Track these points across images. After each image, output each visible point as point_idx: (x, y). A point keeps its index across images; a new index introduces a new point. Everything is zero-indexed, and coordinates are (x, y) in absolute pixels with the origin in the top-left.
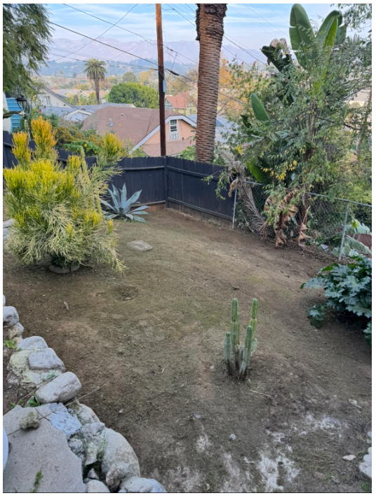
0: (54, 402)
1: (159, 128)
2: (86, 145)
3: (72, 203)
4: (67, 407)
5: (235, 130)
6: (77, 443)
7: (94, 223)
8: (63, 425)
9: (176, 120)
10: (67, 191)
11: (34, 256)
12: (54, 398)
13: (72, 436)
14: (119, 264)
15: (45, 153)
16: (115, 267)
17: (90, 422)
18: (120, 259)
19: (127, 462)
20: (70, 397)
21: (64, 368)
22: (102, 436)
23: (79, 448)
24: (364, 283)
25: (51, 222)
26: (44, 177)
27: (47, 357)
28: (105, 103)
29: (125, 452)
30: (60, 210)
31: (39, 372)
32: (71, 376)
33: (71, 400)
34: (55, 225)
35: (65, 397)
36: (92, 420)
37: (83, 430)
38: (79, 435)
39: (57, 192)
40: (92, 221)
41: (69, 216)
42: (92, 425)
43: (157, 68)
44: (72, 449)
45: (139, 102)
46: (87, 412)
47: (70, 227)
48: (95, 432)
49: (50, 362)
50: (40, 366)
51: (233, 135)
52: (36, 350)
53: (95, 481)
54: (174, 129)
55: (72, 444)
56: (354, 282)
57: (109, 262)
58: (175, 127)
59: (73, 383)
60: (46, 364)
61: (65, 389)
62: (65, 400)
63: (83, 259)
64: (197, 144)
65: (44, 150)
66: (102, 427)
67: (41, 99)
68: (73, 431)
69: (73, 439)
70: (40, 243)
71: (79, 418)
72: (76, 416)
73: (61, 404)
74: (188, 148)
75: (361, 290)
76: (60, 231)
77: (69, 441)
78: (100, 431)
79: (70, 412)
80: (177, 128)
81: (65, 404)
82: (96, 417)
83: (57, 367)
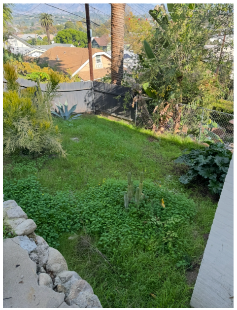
0: (21, 235)
1: (88, 61)
2: (41, 75)
3: (31, 116)
4: (29, 237)
5: (135, 63)
6: (34, 255)
7: (46, 128)
8: (26, 247)
9: (99, 56)
10: (28, 109)
11: (11, 150)
12: (21, 233)
13: (31, 252)
14: (63, 152)
15: (13, 85)
16: (61, 154)
17: (41, 244)
18: (64, 150)
19: (60, 263)
20: (31, 232)
21: (27, 217)
22: (47, 251)
23: (35, 258)
24: (208, 159)
25: (19, 129)
26: (12, 101)
27: (17, 211)
28: (54, 44)
29: (59, 259)
30: (24, 121)
31: (13, 219)
32: (31, 221)
33: (31, 234)
34: (22, 131)
35: (28, 232)
36: (43, 243)
37: (37, 249)
38: (35, 251)
39: (21, 110)
40: (45, 127)
41: (30, 125)
42: (42, 246)
43: (86, 21)
44: (31, 258)
45: (76, 43)
46: (40, 239)
47: (31, 132)
48: (43, 249)
49: (19, 214)
50: (13, 216)
51: (135, 67)
52: (11, 207)
53: (43, 273)
54: (98, 61)
55: (31, 256)
56: (203, 159)
57: (57, 152)
58: (100, 60)
59: (31, 225)
60: (17, 215)
61: (27, 228)
62: (28, 234)
63: (41, 151)
64: (112, 73)
65: (12, 83)
66: (48, 247)
67: (11, 43)
68: (32, 250)
69: (32, 254)
70: (14, 141)
71: (36, 242)
72: (34, 242)
73: (26, 236)
74: (106, 75)
75: (207, 163)
76: (25, 134)
77: (29, 254)
78: (46, 249)
79: (31, 240)
80: (101, 61)
81: (28, 236)
82: (46, 242)
83: (23, 217)
